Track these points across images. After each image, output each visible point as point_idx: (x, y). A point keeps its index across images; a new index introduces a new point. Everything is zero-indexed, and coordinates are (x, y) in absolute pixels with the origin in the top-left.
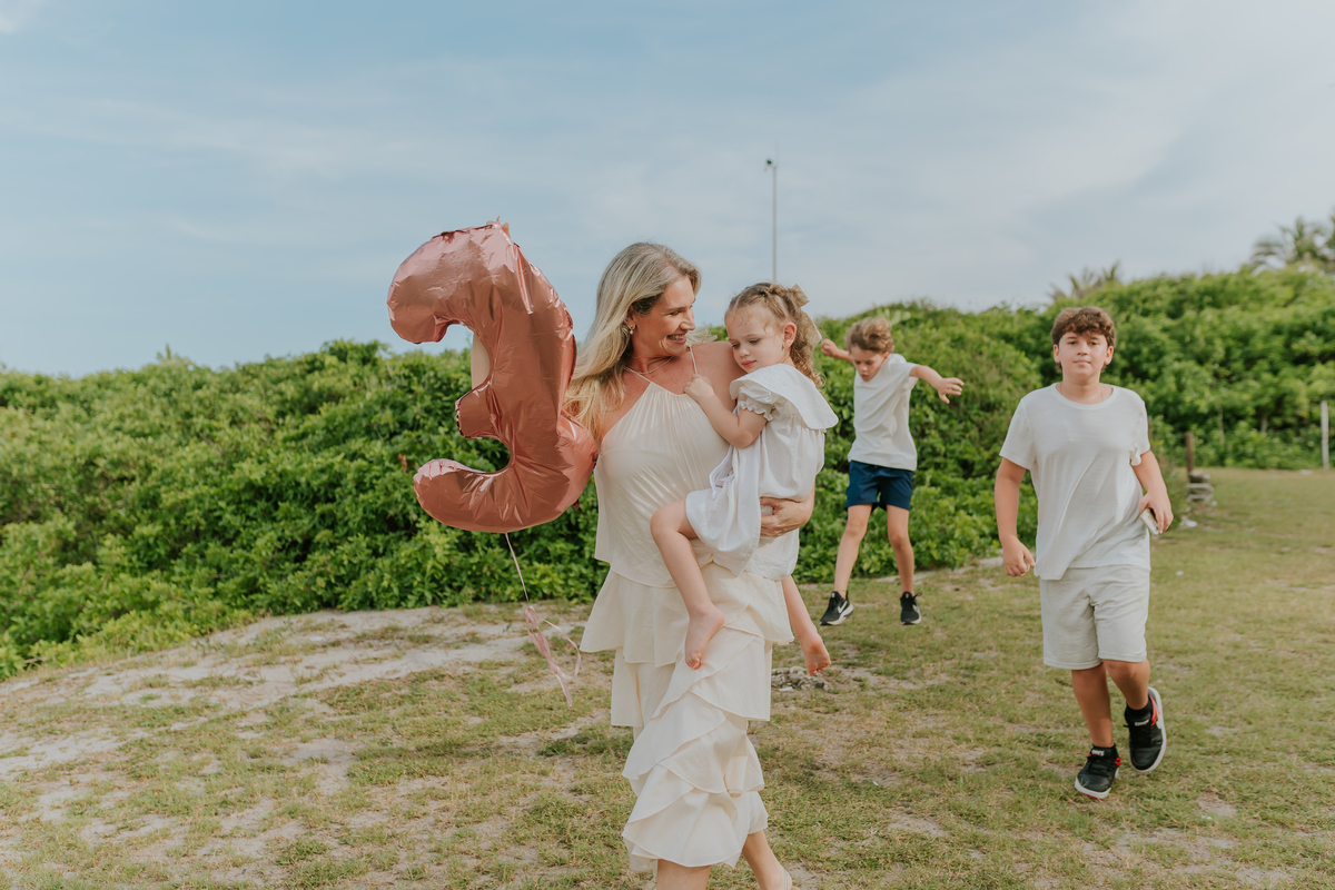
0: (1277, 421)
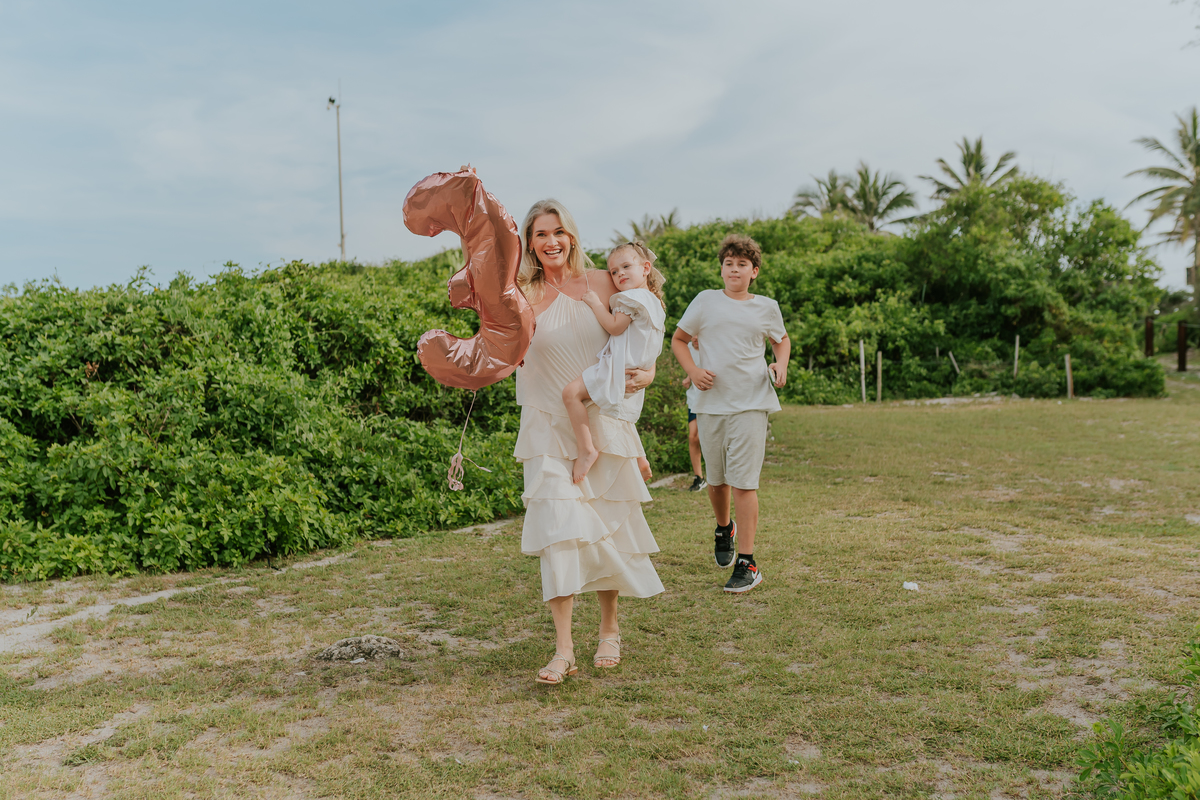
0: (822, 359)
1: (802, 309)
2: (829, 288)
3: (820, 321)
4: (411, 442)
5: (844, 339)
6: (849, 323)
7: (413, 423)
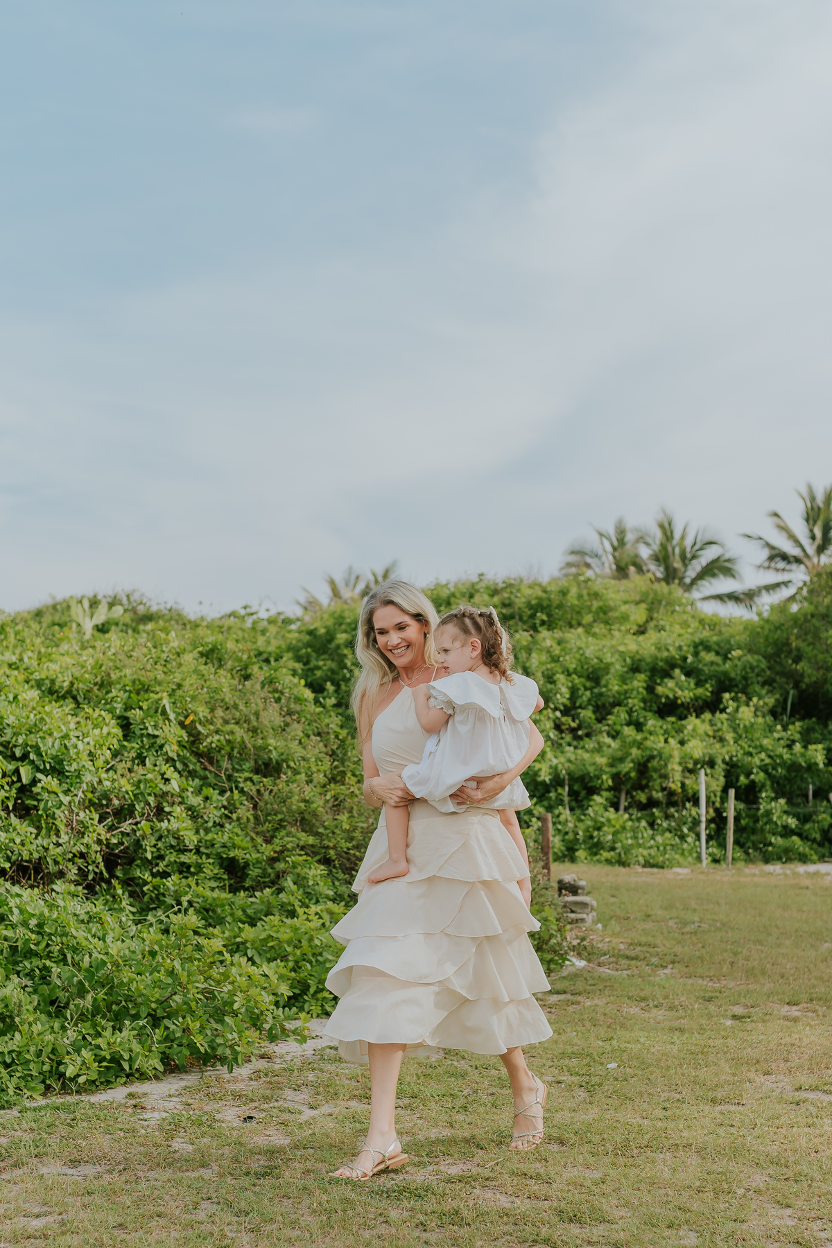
0: (642, 797)
1: (611, 719)
2: (650, 689)
3: (639, 737)
4: (13, 926)
5: (675, 769)
6: (682, 743)
7: (16, 889)
